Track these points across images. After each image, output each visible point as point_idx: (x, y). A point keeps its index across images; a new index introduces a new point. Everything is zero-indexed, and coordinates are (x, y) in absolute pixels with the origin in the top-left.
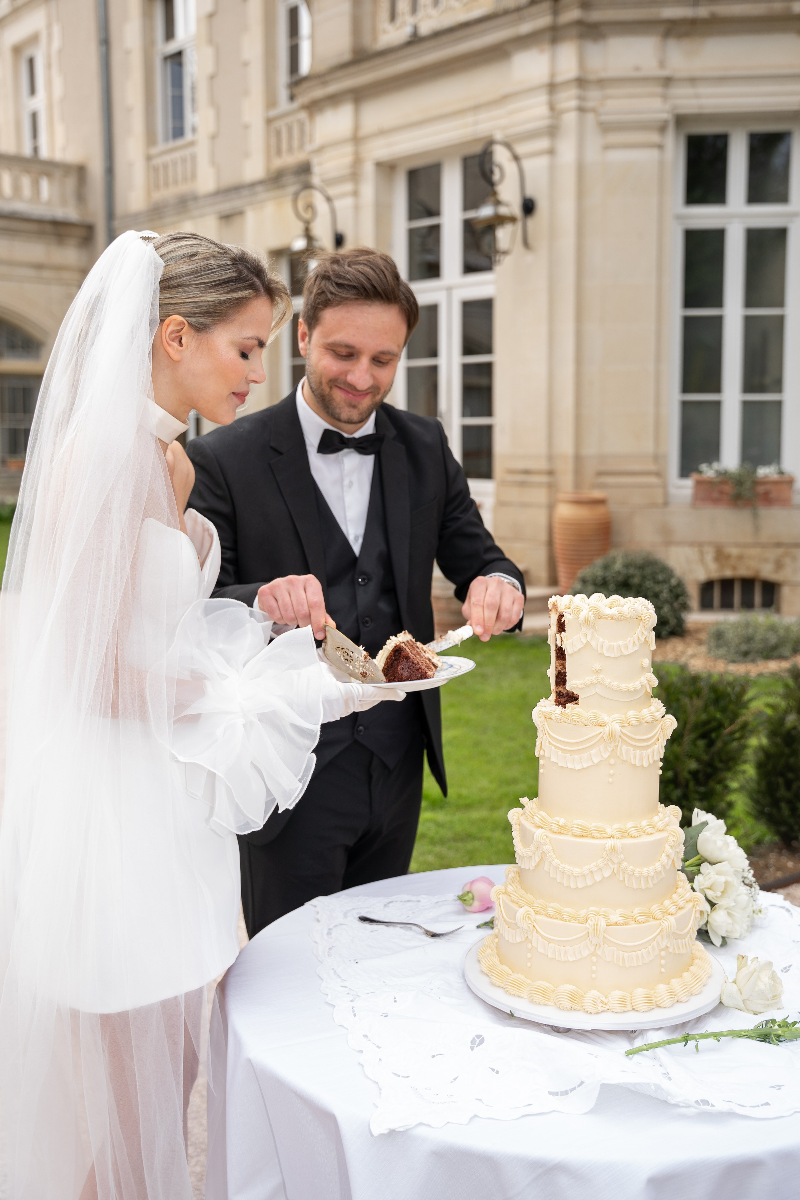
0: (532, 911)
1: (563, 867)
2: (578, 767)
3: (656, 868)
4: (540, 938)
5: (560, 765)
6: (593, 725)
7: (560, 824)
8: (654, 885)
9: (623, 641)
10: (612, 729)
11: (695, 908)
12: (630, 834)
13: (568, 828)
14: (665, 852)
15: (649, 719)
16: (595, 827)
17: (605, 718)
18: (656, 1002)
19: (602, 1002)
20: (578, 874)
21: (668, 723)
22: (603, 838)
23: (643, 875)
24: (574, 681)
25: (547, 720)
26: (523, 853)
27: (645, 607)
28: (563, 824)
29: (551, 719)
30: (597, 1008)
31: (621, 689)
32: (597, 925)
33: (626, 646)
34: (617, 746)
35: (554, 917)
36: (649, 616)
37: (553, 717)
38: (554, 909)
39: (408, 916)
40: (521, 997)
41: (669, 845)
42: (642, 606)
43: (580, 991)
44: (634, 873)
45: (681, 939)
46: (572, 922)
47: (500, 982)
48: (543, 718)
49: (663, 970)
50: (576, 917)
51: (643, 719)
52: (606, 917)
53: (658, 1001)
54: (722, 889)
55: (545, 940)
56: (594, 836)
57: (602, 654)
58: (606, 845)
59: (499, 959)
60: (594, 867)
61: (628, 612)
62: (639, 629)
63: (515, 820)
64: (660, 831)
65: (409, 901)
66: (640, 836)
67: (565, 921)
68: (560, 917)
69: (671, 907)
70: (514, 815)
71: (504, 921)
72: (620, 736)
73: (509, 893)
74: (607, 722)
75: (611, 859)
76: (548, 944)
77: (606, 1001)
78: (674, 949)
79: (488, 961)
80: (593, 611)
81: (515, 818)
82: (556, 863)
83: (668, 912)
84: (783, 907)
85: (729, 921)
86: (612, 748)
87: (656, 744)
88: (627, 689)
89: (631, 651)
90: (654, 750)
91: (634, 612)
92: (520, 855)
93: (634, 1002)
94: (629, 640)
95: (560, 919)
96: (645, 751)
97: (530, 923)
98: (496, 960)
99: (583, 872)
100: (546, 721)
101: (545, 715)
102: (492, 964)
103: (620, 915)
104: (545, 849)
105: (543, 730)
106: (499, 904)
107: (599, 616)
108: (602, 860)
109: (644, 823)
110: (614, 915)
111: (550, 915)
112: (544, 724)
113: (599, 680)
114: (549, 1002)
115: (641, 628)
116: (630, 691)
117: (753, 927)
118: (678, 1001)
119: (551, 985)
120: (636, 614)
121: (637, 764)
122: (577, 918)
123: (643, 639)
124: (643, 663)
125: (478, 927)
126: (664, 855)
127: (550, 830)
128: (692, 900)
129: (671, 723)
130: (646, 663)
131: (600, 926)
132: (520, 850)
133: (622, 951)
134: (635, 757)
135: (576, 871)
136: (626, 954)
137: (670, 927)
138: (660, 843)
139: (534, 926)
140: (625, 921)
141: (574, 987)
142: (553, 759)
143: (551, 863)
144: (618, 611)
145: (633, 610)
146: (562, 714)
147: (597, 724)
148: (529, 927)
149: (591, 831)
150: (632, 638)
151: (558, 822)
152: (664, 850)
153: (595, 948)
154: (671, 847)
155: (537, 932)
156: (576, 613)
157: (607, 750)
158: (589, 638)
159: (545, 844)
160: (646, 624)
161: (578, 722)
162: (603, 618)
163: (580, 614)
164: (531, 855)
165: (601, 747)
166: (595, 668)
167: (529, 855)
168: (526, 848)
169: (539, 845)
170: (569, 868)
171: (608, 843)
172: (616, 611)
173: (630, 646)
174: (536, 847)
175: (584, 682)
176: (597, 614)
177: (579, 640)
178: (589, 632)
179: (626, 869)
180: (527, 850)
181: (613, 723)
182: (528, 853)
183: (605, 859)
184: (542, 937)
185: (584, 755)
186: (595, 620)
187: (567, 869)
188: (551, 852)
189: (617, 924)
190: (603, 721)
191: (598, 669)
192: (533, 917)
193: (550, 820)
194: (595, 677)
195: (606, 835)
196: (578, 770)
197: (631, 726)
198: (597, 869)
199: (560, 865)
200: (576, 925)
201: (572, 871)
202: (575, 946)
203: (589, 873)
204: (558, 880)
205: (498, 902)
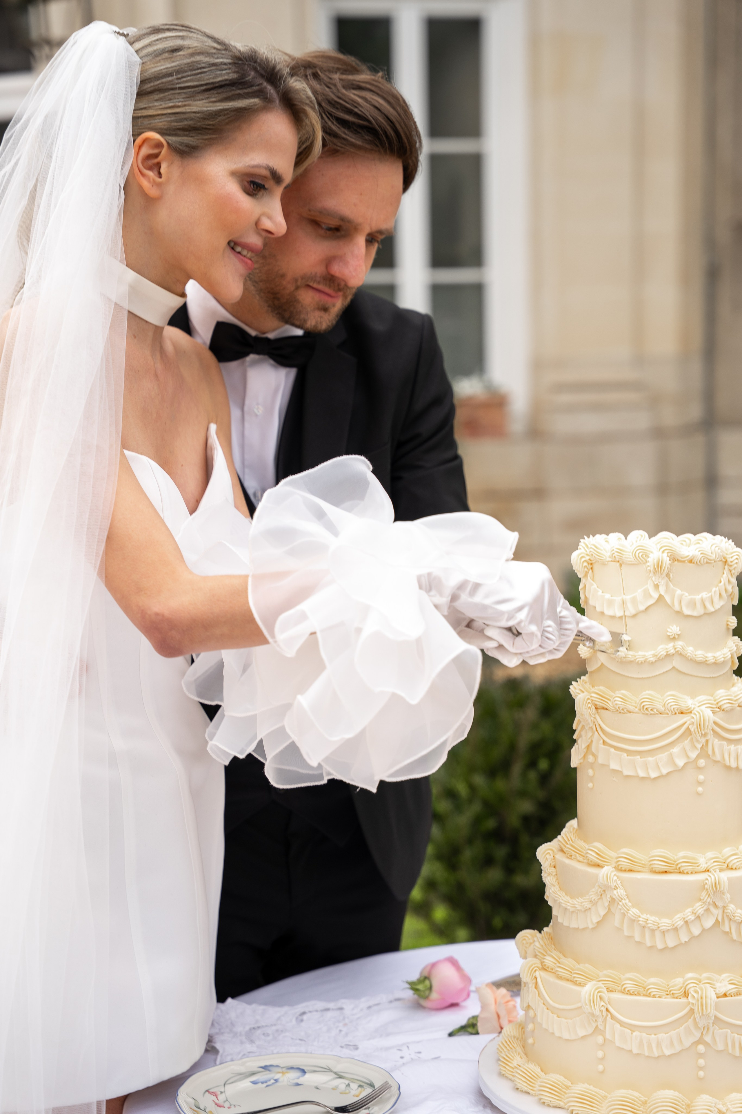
0: (603, 986)
2: (653, 775)
4: (618, 1026)
5: (626, 773)
6: (674, 713)
7: (633, 859)
9: (706, 593)
10: (703, 716)
12: (730, 866)
13: (643, 862)
16: (684, 857)
17: (689, 702)
19: (719, 1111)
20: (668, 926)
22: (696, 873)
24: (640, 653)
25: (599, 711)
26: (576, 906)
29: (604, 708)
31: (706, 661)
32: (702, 998)
33: (711, 601)
34: (707, 741)
35: (636, 993)
36: (736, 557)
37: (610, 705)
38: (636, 982)
39: (340, 1031)
43: (684, 1098)
46: (664, 997)
48: (594, 710)
51: (736, 701)
52: (713, 986)
55: (625, 1027)
56: (683, 871)
57: (679, 613)
58: (707, 881)
60: (691, 915)
61: (710, 552)
62: (723, 576)
63: (549, 860)
65: (328, 1010)
67: (653, 997)
68: (644, 993)
70: (544, 852)
71: (549, 1009)
72: (713, 728)
73: (548, 967)
74: (693, 707)
75: (713, 901)
76: (632, 1034)
77: (724, 1110)
79: (528, 1072)
80: (667, 553)
81: (550, 857)
82: (634, 913)
86: (702, 745)
88: (714, 661)
91: (719, 551)
92: (566, 909)
94: (715, 592)
95: (644, 995)
96: (740, 747)
97: (603, 1006)
99: (676, 923)
100: (596, 712)
101: (597, 705)
102: (535, 1075)
103: (730, 983)
104: (617, 895)
105: (592, 727)
106: (534, 986)
107: (674, 558)
108: (700, 903)
110: (720, 982)
111: (628, 991)
112: (595, 718)
113: (677, 649)
115: (727, 574)
116: (718, 663)
119: (640, 1095)
120: (721, 554)
121: (733, 765)
122: (670, 991)
123: (730, 589)
124: (729, 623)
125: (451, 1035)
127: (614, 867)
130: (733, 623)
131: (711, 998)
132: (569, 902)
133: (738, 1034)
134: (730, 755)
135: (664, 923)
139: (607, 1010)
140: (737, 990)
141: (676, 1094)
142: (613, 766)
143: (625, 915)
144: (699, 551)
147: (679, 711)
148: (601, 1011)
149: (677, 865)
150: (717, 588)
151: (629, 855)
153: (702, 1034)
155: (613, 1017)
156: (642, 555)
157: (696, 748)
158: (662, 590)
159: (616, 888)
160: (734, 569)
161: (651, 710)
162: (679, 561)
163: (648, 558)
164: (589, 906)
165: (686, 743)
166: (671, 633)
167: (586, 907)
168: (578, 899)
169: (604, 891)
170: (652, 918)
171: (709, 878)
172: (695, 550)
173: (716, 599)
174: (600, 894)
175: (656, 653)
176: (672, 556)
177: (647, 595)
178: (662, 583)
179: (734, 915)
180: (580, 900)
181: (703, 708)
182: (584, 905)
183: (706, 901)
184: (622, 1024)
185: (663, 756)
186: (671, 565)
187: (651, 920)
188: (625, 898)
189: (727, 994)
190: (687, 707)
191: (676, 634)
192: (606, 995)
193: (613, 854)
194: (671, 645)
195: (701, 868)
196: (655, 779)
197: (723, 712)
198: (696, 917)
199: (640, 917)
200: (669, 1000)
201: (658, 923)
202: (674, 1032)
203: (683, 925)
204: (637, 938)
205: (533, 983)
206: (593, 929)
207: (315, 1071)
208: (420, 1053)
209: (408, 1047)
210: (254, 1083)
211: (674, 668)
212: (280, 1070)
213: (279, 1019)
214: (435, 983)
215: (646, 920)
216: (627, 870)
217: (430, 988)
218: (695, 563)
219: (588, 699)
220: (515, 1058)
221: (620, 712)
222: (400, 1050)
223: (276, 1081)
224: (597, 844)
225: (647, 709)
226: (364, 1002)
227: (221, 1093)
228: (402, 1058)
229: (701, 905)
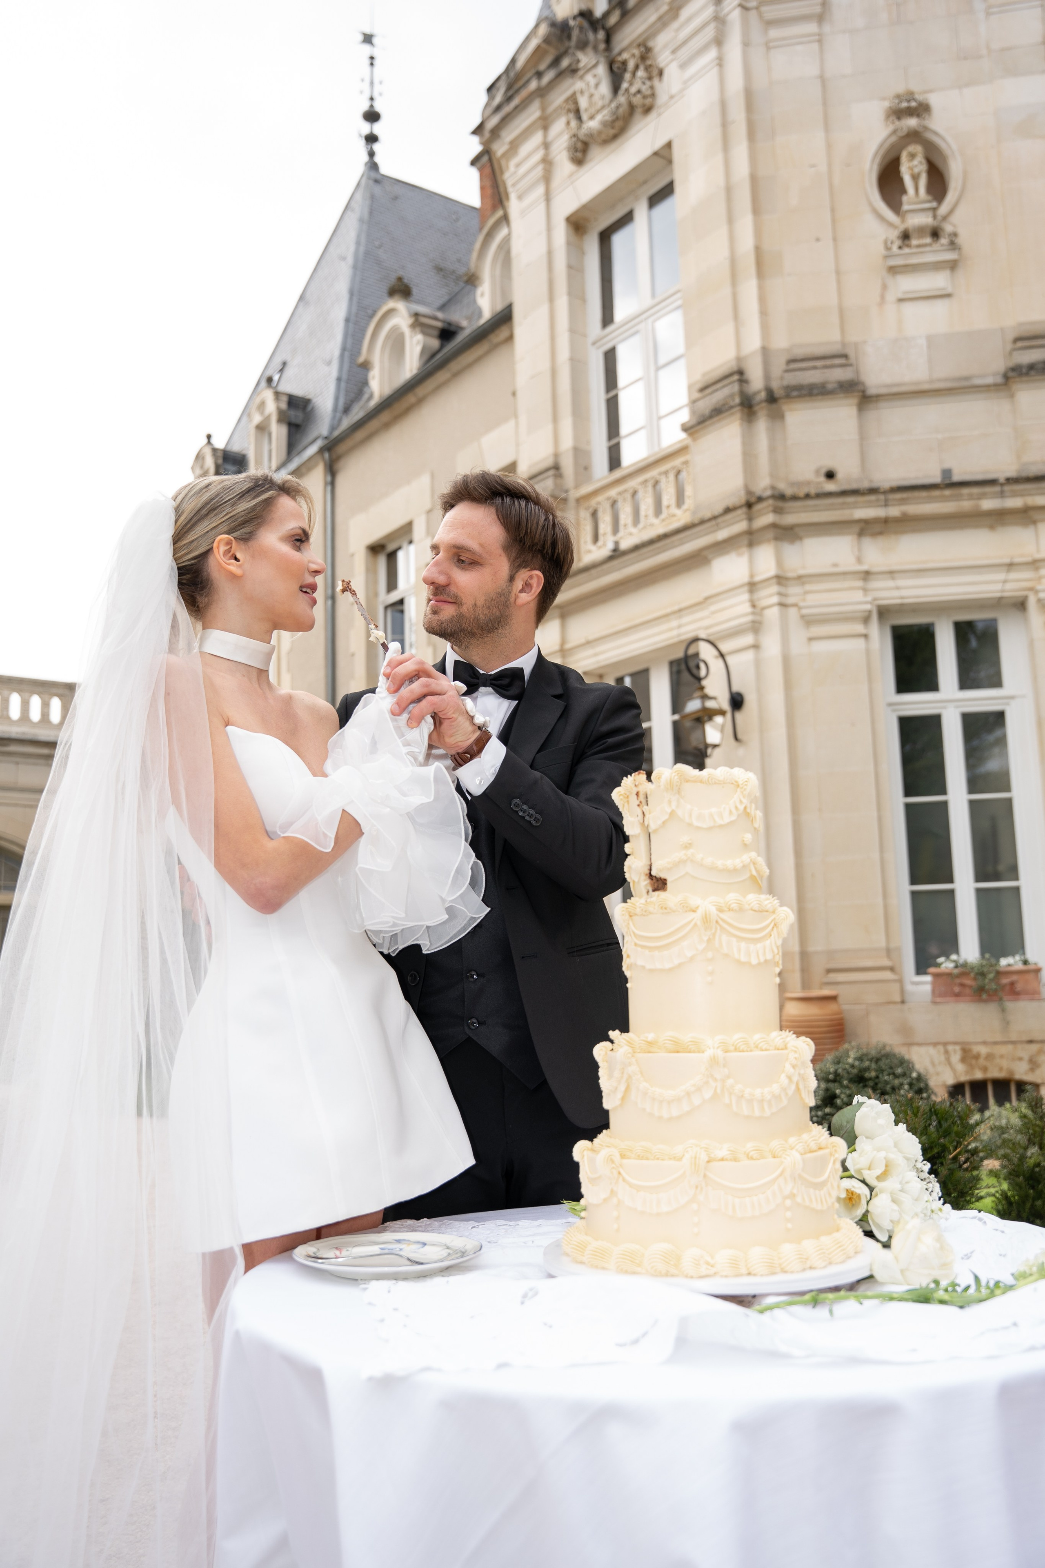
1: (653, 1092)
2: (668, 966)
3: (773, 1091)
4: (627, 1187)
5: (648, 967)
6: (685, 911)
8: (772, 1113)
9: (716, 809)
10: (706, 913)
13: (659, 1044)
14: (784, 1072)
15: (756, 905)
16: (691, 1038)
17: (698, 901)
18: (779, 1266)
19: (706, 1263)
20: (672, 1098)
21: (785, 916)
23: (755, 1096)
24: (660, 862)
25: (632, 917)
28: (653, 1040)
29: (636, 914)
30: (700, 1271)
31: (716, 866)
32: (695, 1158)
33: (719, 814)
34: (714, 935)
35: (644, 1157)
37: (638, 911)
40: (607, 1269)
41: (791, 1064)
43: (675, 1250)
44: (744, 1094)
45: (813, 1188)
46: (666, 1161)
48: (627, 917)
49: (789, 1226)
50: (671, 1155)
51: (747, 906)
52: (709, 1151)
53: (784, 1266)
55: (634, 1189)
56: (690, 1050)
57: (690, 825)
60: (691, 1087)
62: (736, 796)
64: (778, 1049)
66: (751, 1050)
67: (658, 1161)
68: (651, 1156)
69: (797, 1146)
72: (717, 922)
74: (700, 906)
75: (712, 1074)
76: (637, 1193)
77: (711, 1261)
78: (803, 1197)
80: (678, 775)
82: (644, 1087)
83: (792, 1147)
86: (708, 938)
87: (766, 940)
88: (724, 868)
89: (727, 820)
90: (764, 947)
94: (724, 808)
95: (651, 1158)
96: (752, 946)
97: (613, 1168)
99: (678, 1094)
100: (630, 920)
101: (631, 913)
103: (727, 1148)
104: (631, 1071)
107: (685, 779)
109: (757, 1037)
110: (718, 1148)
111: (639, 1156)
112: (628, 924)
113: (689, 857)
114: (640, 1270)
115: (738, 795)
116: (729, 870)
118: (810, 1267)
121: (743, 959)
122: (673, 1155)
123: (741, 808)
124: (743, 838)
126: (782, 1076)
129: (789, 916)
130: (747, 837)
131: (700, 1159)
133: (731, 1195)
135: (668, 1095)
136: (737, 1199)
139: (619, 1173)
140: (734, 1155)
141: (668, 1246)
142: (640, 962)
143: (639, 1091)
146: (647, 903)
147: (688, 909)
148: (612, 1173)
149: (686, 1043)
150: (728, 806)
152: (784, 1069)
153: (696, 1192)
155: (624, 1180)
157: (702, 940)
158: (674, 807)
159: (631, 1066)
161: (666, 910)
165: (694, 937)
166: (683, 843)
174: (621, 1072)
175: (671, 861)
177: (663, 812)
178: (674, 801)
179: (733, 1089)
181: (709, 907)
183: (705, 1074)
184: (631, 1185)
185: (675, 949)
186: (681, 785)
187: (658, 1093)
188: (638, 1074)
189: (724, 1159)
190: (696, 906)
191: (688, 844)
194: (684, 853)
195: (707, 1048)
196: (669, 970)
197: (729, 911)
198: (696, 1089)
199: (649, 1090)
200: (672, 1164)
201: (664, 1094)
202: (671, 1191)
203: (684, 1095)
204: (648, 1111)
211: (687, 874)
216: (646, 1051)
218: (705, 783)
221: (644, 916)
225: (662, 909)
229: (701, 1078)
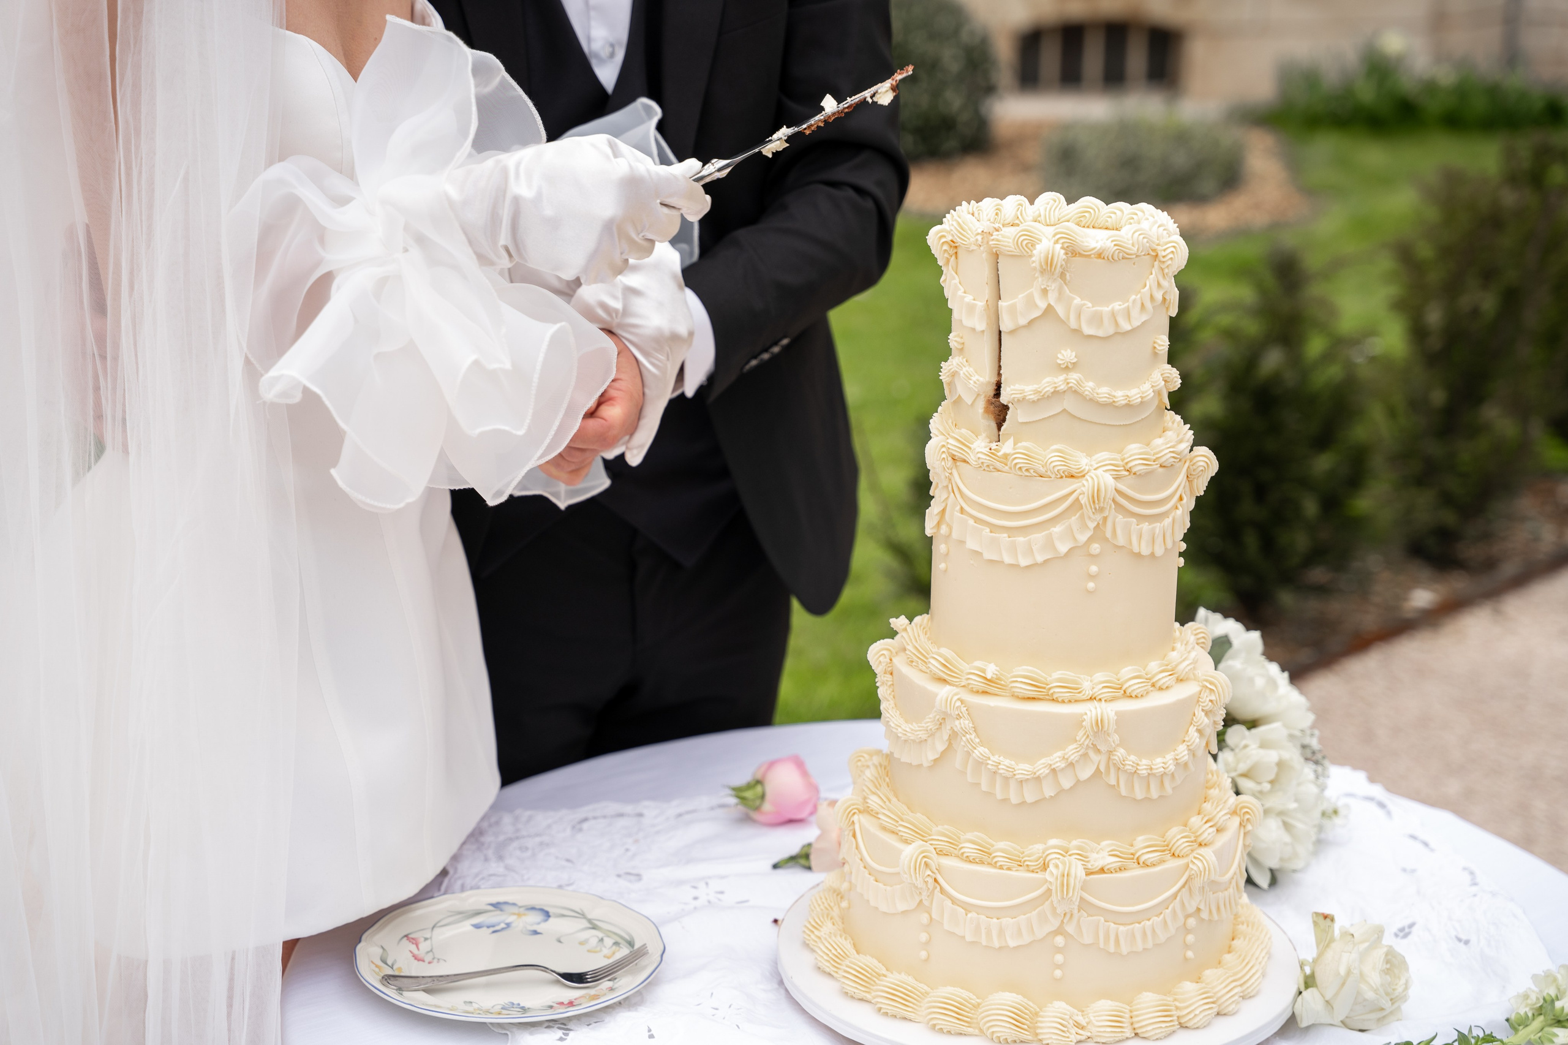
0: (931, 848)
1: (997, 763)
2: (1024, 562)
3: (1177, 757)
4: (948, 903)
5: (987, 556)
6: (1059, 476)
7: (989, 677)
8: (1173, 789)
9: (1120, 303)
10: (1098, 484)
11: (1244, 826)
12: (1128, 692)
13: (1003, 682)
14: (1193, 722)
15: (1167, 457)
16: (1059, 680)
17: (1083, 461)
18: (1178, 1017)
19: (1076, 1024)
20: (1027, 775)
21: (1202, 463)
22: (1078, 701)
23: (1154, 771)
24: (1017, 386)
25: (958, 464)
26: (909, 734)
27: (1164, 230)
28: (995, 676)
29: (965, 461)
30: (1068, 1037)
31: (1114, 402)
32: (1066, 874)
33: (1128, 314)
34: (1105, 519)
35: (977, 860)
36: (1173, 249)
37: (972, 458)
38: (979, 846)
39: (627, 850)
40: (910, 1020)
41: (1203, 710)
42: (1158, 227)
43: (1031, 1004)
44: (1137, 769)
45: (1222, 892)
46: (1014, 869)
47: (864, 991)
48: (950, 462)
49: (1191, 953)
50: (1023, 860)
51: (1156, 459)
52: (1083, 858)
53: (1183, 1016)
54: (1272, 777)
55: (957, 905)
56: (1057, 698)
57: (1077, 332)
58: (1085, 717)
59: (852, 942)
60: (1060, 761)
61: (1131, 242)
62: (1151, 277)
63: (884, 664)
64: (1181, 680)
65: (621, 815)
66: (1147, 693)
67: (1001, 868)
68: (991, 860)
69: (1204, 832)
70: (878, 653)
71: (865, 868)
72: (1114, 500)
73: (872, 810)
74: (1087, 468)
75: (1094, 743)
77: (1084, 1023)
78: (1210, 911)
79: (834, 948)
80: (1063, 243)
81: (884, 658)
82: (982, 753)
83: (1200, 839)
84: (1371, 799)
85: (1287, 838)
86: (1096, 523)
87: (1177, 508)
88: (1126, 402)
89: (1136, 323)
90: (1174, 521)
91: (1145, 240)
92: (898, 737)
93: (1138, 1022)
94: (1134, 301)
95: (992, 863)
96: (1159, 524)
97: (928, 875)
98: (848, 945)
99: (1038, 770)
100: (954, 467)
101: (955, 456)
102: (842, 953)
103: (1111, 853)
104: (959, 727)
105: (947, 487)
106: (851, 834)
107: (1073, 251)
108: (1074, 746)
109: (1154, 666)
110: (1097, 853)
111: (967, 857)
112: (951, 474)
113: (1071, 385)
114: (970, 1030)
115: (1155, 274)
116: (1132, 405)
117: (1320, 844)
118: (1218, 1014)
119: (971, 995)
120: (1148, 244)
121: (1145, 551)
122: (1025, 861)
123: (1159, 296)
124: (1156, 345)
125: (776, 866)
126: (1192, 730)
127: (963, 686)
128: (1238, 812)
129: (1207, 462)
130: (1163, 345)
131: (1076, 877)
132: (900, 727)
133: (1114, 923)
134: (1140, 537)
135: (1022, 770)
136: (1122, 928)
137: (1207, 872)
138: (1184, 707)
139: (936, 880)
140: (1120, 864)
141: (1019, 998)
142: (971, 544)
143: (969, 754)
144: (1112, 241)
145: (1142, 236)
146: (992, 453)
147: (1066, 473)
148: (926, 882)
149: (1050, 689)
150: (1139, 296)
151: (984, 671)
152: (1193, 719)
153: (1062, 922)
154: (1207, 713)
155: (942, 891)
156: (1026, 245)
157: (1087, 527)
158: (1052, 299)
159: (959, 717)
160: (1168, 266)
161: (1027, 470)
162: (1081, 255)
163: (1035, 249)
164: (924, 737)
165: (1074, 520)
166: (1063, 360)
167: (921, 737)
168: (912, 724)
169: (944, 719)
170: (1007, 762)
171: (1088, 713)
172: (1107, 240)
173: (1135, 312)
174: (939, 723)
175: (1039, 388)
176: (1071, 248)
177: (1030, 303)
178: (1053, 287)
179: (1123, 763)
180: (915, 726)
181: (1100, 471)
182: (918, 735)
183: (1083, 744)
184: (954, 900)
185: (1038, 537)
186: (1067, 261)
187: (1004, 765)
188: (971, 732)
189: (1105, 869)
190: (1078, 469)
191: (1070, 362)
192: (936, 860)
193: (965, 666)
194: (1062, 377)
195: (1084, 695)
196: (1027, 567)
197: (1134, 476)
198: (1067, 764)
199: (989, 758)
200: (1023, 874)
201: (1014, 769)
202: (1023, 917)
203: (1048, 773)
204: (984, 788)
205: (851, 830)
206: (930, 767)
207: (563, 916)
208: (722, 893)
209: (707, 884)
210: (477, 926)
211: (1064, 410)
212: (515, 910)
213: (549, 826)
214: (770, 788)
215: (997, 764)
216: (980, 691)
217: (763, 797)
218: (1106, 258)
219: (943, 446)
220: (825, 923)
221: (984, 470)
222: (695, 887)
223: (508, 925)
224: (944, 651)
225: (1020, 468)
226: (673, 808)
227: (426, 939)
228: (696, 898)
229: (1076, 748)
